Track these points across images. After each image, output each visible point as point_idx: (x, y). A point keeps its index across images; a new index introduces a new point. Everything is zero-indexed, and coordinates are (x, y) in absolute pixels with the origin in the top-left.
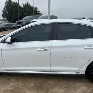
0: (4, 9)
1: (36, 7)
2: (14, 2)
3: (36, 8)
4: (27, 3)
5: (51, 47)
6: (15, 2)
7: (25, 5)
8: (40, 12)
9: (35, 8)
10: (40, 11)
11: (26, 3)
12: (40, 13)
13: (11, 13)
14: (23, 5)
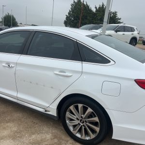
0: (68, 13)
1: (116, 12)
3: (115, 14)
4: (103, 5)
7: (99, 8)
9: (113, 13)
10: (120, 19)
11: (101, 6)
12: (120, 23)
14: (96, 8)
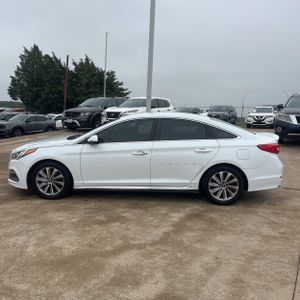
0: (17, 73)
1: (112, 72)
2: (47, 56)
3: (111, 75)
4: (87, 59)
5: (151, 150)
6: (51, 56)
7: (81, 63)
8: (123, 87)
9: (108, 74)
10: (121, 84)
11: (84, 61)
12: (122, 90)
13: (37, 86)
14: (74, 64)
